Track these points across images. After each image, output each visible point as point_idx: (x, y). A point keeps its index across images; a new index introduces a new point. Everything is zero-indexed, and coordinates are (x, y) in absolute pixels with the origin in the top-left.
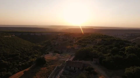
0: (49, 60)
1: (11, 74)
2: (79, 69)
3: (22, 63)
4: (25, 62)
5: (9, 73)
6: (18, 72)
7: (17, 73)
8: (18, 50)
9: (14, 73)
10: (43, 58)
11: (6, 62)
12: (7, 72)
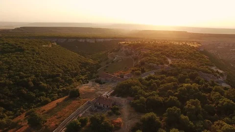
0: (84, 92)
1: (50, 100)
2: (107, 106)
3: (63, 87)
4: (66, 86)
5: (48, 99)
6: (58, 98)
7: (56, 99)
8: (59, 67)
9: (53, 100)
10: (77, 90)
11: (45, 85)
12: (46, 97)
